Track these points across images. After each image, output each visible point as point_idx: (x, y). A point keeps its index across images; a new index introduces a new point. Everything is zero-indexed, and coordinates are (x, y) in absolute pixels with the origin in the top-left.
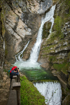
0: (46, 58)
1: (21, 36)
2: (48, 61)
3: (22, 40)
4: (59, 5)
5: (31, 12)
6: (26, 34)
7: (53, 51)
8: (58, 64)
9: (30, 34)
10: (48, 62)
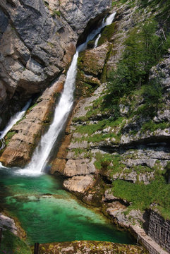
0: (87, 160)
1: (5, 80)
2: (94, 170)
3: (8, 97)
4: (129, 10)
5: (47, 11)
6: (23, 78)
7: (114, 139)
8: (132, 181)
9: (38, 79)
10: (92, 173)
